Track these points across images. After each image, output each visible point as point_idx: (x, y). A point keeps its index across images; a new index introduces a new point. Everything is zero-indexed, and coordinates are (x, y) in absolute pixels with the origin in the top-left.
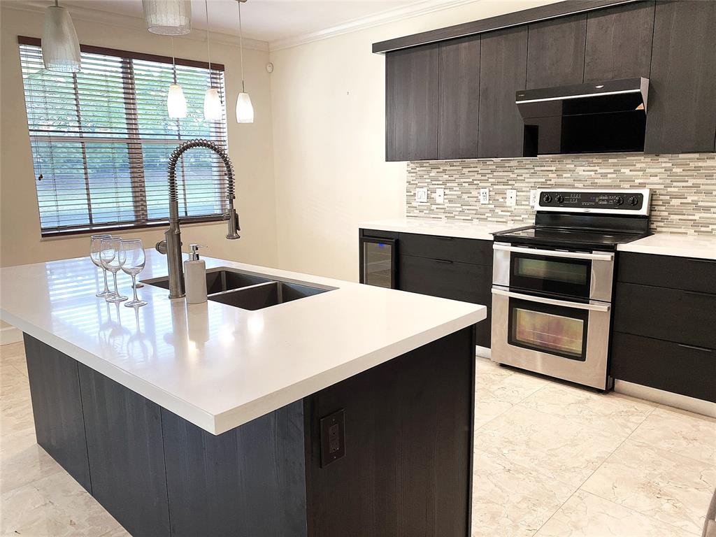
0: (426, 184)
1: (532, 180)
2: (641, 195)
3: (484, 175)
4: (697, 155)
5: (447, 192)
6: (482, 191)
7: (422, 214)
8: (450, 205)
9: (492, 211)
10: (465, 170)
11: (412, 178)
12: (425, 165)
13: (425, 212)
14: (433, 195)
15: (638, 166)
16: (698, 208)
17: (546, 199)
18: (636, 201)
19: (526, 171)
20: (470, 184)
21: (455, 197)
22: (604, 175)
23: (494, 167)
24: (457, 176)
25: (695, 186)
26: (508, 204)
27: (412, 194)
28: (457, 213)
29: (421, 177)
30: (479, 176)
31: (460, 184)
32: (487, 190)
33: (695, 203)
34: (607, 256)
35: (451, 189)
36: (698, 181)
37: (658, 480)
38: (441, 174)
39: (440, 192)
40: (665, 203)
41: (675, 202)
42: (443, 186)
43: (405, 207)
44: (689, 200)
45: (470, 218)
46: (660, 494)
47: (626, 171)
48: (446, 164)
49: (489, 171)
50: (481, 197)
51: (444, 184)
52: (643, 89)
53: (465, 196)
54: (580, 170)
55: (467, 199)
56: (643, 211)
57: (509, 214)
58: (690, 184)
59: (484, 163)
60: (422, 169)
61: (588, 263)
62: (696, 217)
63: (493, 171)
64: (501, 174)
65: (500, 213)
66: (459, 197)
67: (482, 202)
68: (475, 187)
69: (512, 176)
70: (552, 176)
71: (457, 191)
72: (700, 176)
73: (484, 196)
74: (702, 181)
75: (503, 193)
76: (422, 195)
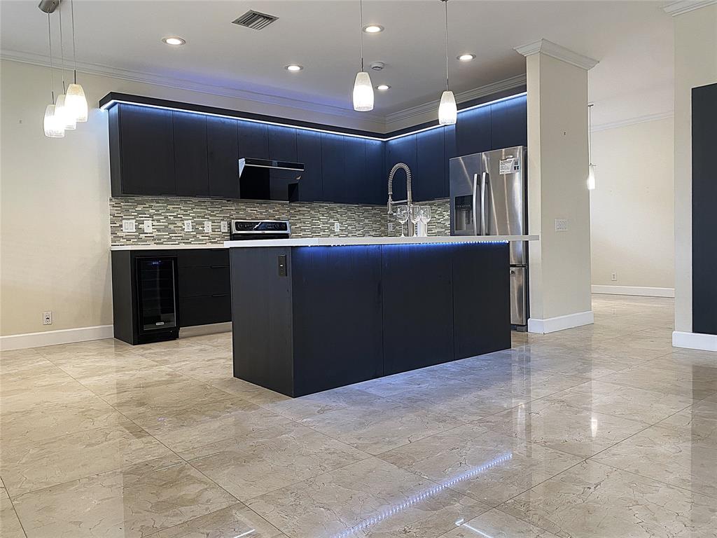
0: (133, 217)
1: (222, 215)
2: (286, 224)
3: (185, 211)
5: (155, 223)
6: (185, 222)
7: (128, 242)
8: (159, 233)
9: (194, 236)
10: (170, 207)
11: (116, 212)
12: (130, 201)
13: (132, 240)
14: (141, 226)
15: (276, 209)
17: (240, 226)
19: (217, 209)
20: (175, 217)
21: (163, 227)
22: (261, 213)
23: (193, 205)
24: (164, 211)
26: (206, 231)
27: (118, 225)
28: (165, 240)
29: (127, 210)
31: (166, 217)
32: (190, 221)
33: (300, 227)
35: (158, 221)
38: (147, 209)
39: (148, 222)
42: (151, 219)
43: (110, 237)
45: (177, 243)
48: (152, 201)
49: (190, 208)
50: (185, 227)
51: (151, 217)
53: (172, 227)
55: (172, 228)
56: (288, 231)
57: (207, 238)
58: (297, 218)
59: (185, 202)
60: (127, 204)
63: (193, 209)
64: (198, 210)
65: (201, 238)
66: (166, 227)
67: (186, 230)
68: (180, 219)
69: (207, 212)
70: (232, 212)
71: (163, 223)
72: (301, 214)
73: (188, 226)
74: (301, 217)
75: (201, 224)
76: (129, 226)
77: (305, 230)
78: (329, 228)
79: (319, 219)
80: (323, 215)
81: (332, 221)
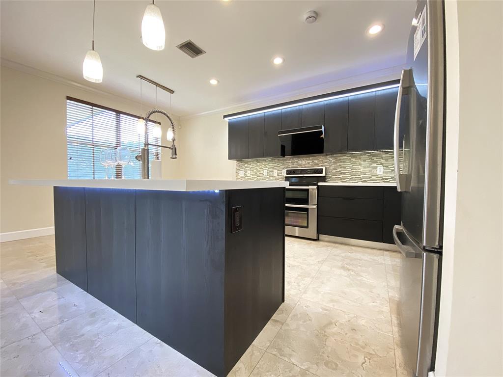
0: (243, 169)
1: (283, 166)
2: (322, 169)
3: (265, 165)
4: (340, 155)
5: (252, 172)
6: (264, 171)
9: (268, 178)
10: (258, 164)
11: (238, 167)
12: (243, 162)
14: (246, 173)
15: (320, 159)
16: (341, 174)
17: (289, 172)
18: (321, 171)
19: (281, 163)
20: (260, 168)
21: (255, 174)
22: (309, 163)
23: (269, 162)
24: (255, 166)
25: (340, 165)
27: (238, 173)
29: (241, 166)
30: (263, 166)
31: (256, 169)
32: (267, 170)
33: (340, 171)
34: (315, 187)
35: (253, 171)
36: (340, 164)
37: (346, 265)
38: (249, 165)
39: (249, 172)
40: (330, 172)
41: (334, 171)
43: (235, 178)
44: (338, 170)
46: (349, 270)
47: (316, 161)
48: (251, 162)
49: (267, 164)
51: (250, 169)
52: (323, 129)
53: (258, 173)
54: (300, 162)
56: (323, 174)
57: (275, 179)
58: (338, 164)
59: (265, 161)
61: (308, 190)
62: (341, 176)
63: (269, 164)
64: (271, 164)
67: (265, 175)
68: (262, 169)
69: (275, 165)
70: (290, 164)
71: (255, 171)
72: (341, 162)
73: (265, 173)
74: (342, 164)
75: (272, 172)
76: (242, 173)
77: (344, 173)
78: (370, 171)
79: (360, 165)
80: (364, 161)
81: (374, 165)
